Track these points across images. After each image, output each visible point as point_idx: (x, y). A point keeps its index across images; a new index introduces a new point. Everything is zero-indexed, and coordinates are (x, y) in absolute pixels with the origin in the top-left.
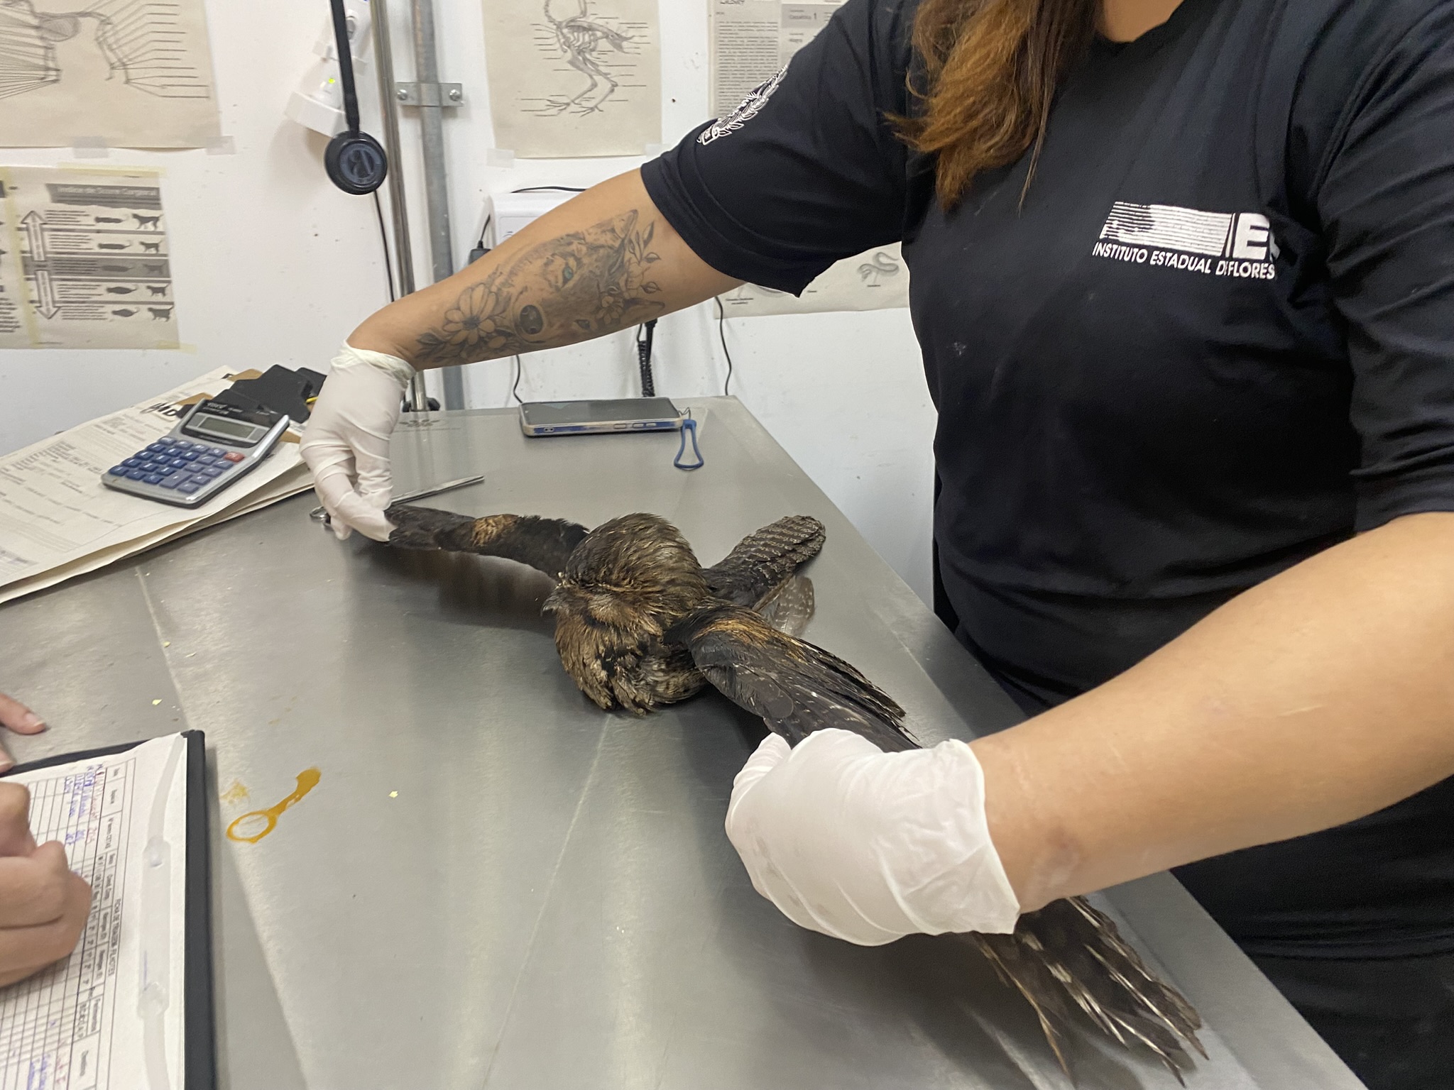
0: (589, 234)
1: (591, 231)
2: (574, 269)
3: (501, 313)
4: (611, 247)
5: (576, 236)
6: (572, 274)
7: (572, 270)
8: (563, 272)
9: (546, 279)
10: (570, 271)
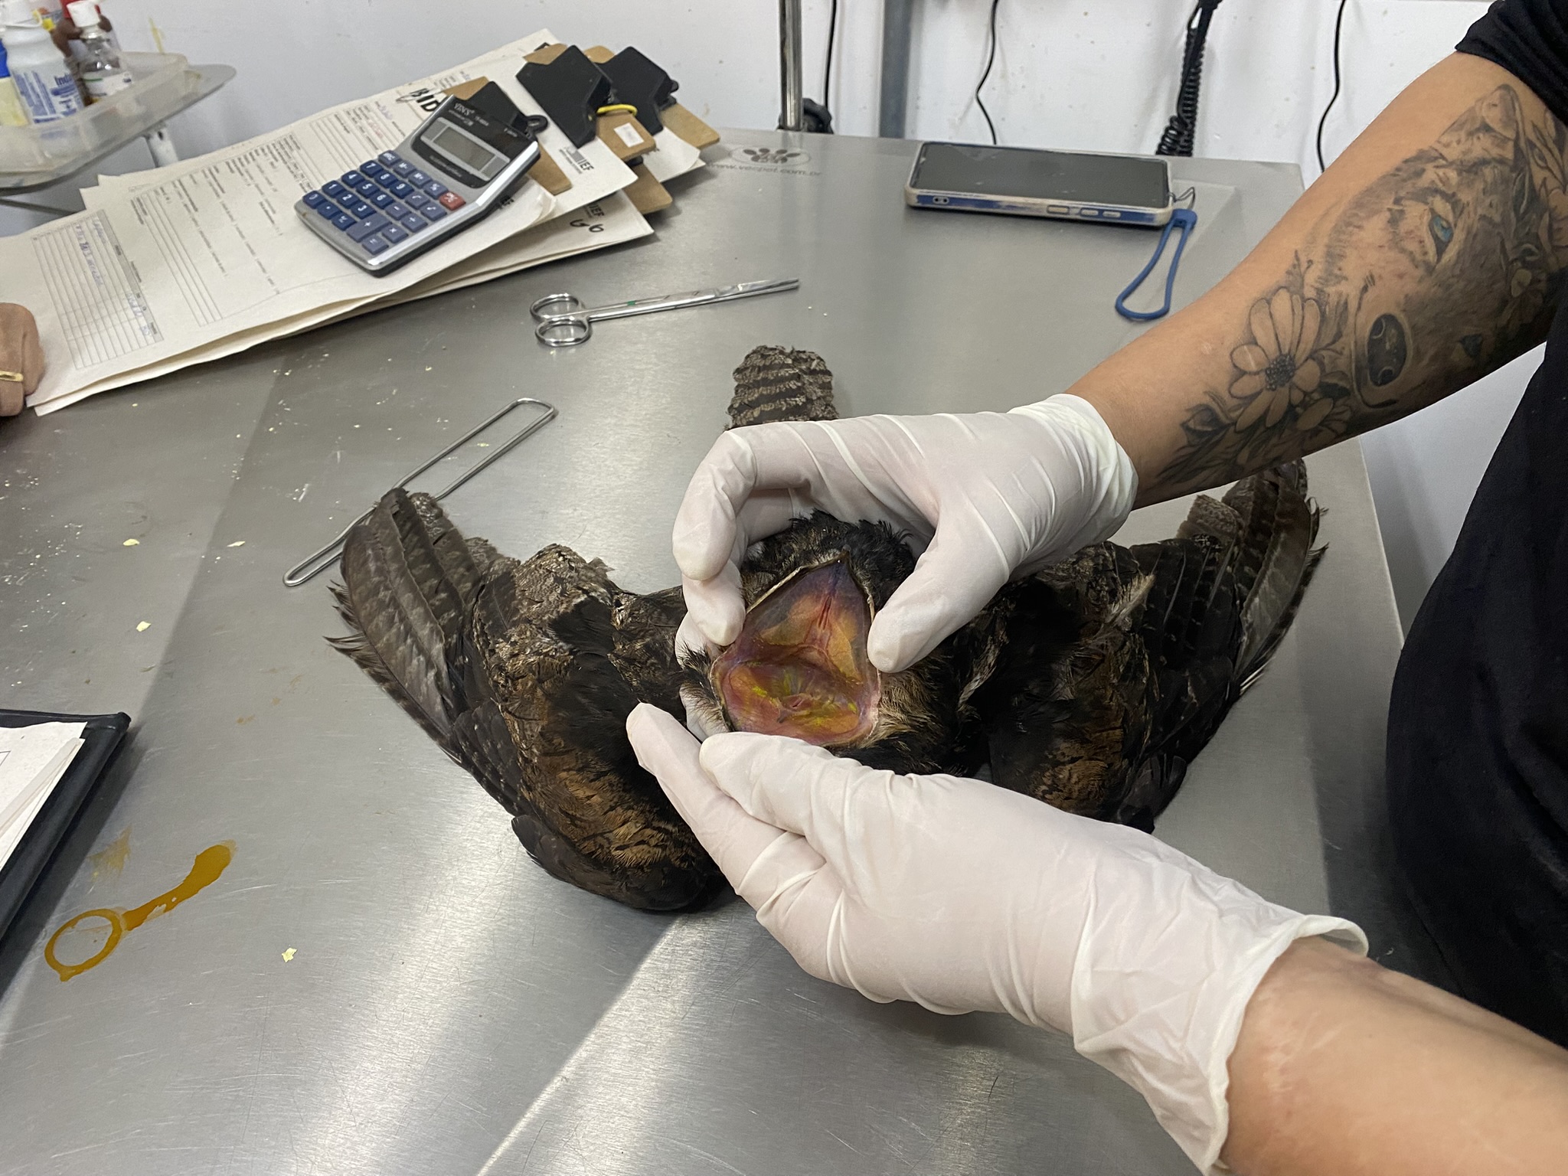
0: (1447, 145)
1: (1445, 139)
2: (1451, 218)
3: (1334, 342)
4: (1501, 161)
5: (1422, 157)
6: (1449, 229)
7: (1447, 222)
8: (1431, 229)
9: (1403, 251)
10: (1444, 224)
